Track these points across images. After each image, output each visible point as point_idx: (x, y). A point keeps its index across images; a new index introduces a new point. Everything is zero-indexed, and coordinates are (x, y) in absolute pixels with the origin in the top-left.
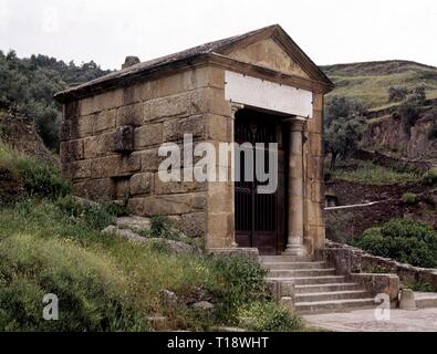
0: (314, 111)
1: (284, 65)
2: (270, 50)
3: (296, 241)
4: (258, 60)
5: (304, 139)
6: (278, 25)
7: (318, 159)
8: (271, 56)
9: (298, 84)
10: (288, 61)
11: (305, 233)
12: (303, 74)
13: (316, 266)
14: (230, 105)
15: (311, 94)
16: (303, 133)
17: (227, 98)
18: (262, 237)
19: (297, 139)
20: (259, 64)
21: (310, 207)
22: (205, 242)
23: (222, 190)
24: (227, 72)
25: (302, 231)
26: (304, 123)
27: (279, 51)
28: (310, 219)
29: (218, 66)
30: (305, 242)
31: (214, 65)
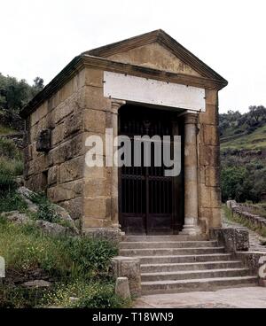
0: (207, 105)
1: (172, 66)
2: (156, 53)
3: (190, 222)
4: (142, 61)
5: (197, 131)
6: (161, 30)
7: (212, 147)
8: (157, 58)
9: (188, 82)
10: (177, 63)
11: (199, 215)
12: (194, 73)
13: (205, 245)
14: (109, 101)
15: (203, 90)
16: (196, 125)
18: (157, 219)
19: (191, 131)
20: (144, 65)
21: (204, 190)
22: (81, 223)
23: (100, 176)
24: (105, 73)
25: (196, 213)
26: (197, 116)
27: (166, 54)
29: (95, 67)
30: (199, 222)
31: (91, 67)
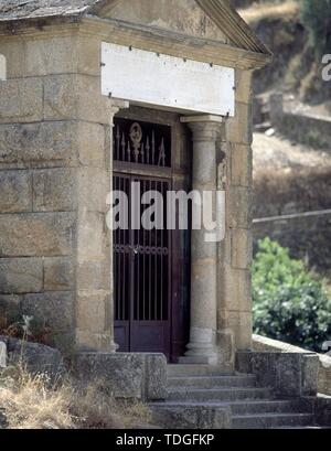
1: (190, 24)
4: (151, 18)
8: (170, 9)
10: (197, 15)
12: (220, 36)
14: (109, 103)
15: (231, 72)
16: (217, 143)
17: (105, 92)
21: (230, 277)
24: (105, 45)
25: (215, 321)
26: (221, 127)
28: (228, 299)
30: (219, 339)
